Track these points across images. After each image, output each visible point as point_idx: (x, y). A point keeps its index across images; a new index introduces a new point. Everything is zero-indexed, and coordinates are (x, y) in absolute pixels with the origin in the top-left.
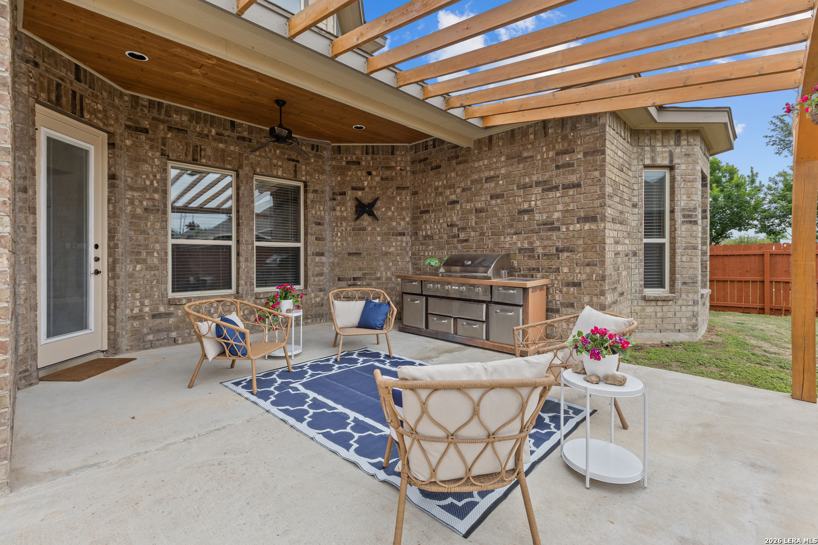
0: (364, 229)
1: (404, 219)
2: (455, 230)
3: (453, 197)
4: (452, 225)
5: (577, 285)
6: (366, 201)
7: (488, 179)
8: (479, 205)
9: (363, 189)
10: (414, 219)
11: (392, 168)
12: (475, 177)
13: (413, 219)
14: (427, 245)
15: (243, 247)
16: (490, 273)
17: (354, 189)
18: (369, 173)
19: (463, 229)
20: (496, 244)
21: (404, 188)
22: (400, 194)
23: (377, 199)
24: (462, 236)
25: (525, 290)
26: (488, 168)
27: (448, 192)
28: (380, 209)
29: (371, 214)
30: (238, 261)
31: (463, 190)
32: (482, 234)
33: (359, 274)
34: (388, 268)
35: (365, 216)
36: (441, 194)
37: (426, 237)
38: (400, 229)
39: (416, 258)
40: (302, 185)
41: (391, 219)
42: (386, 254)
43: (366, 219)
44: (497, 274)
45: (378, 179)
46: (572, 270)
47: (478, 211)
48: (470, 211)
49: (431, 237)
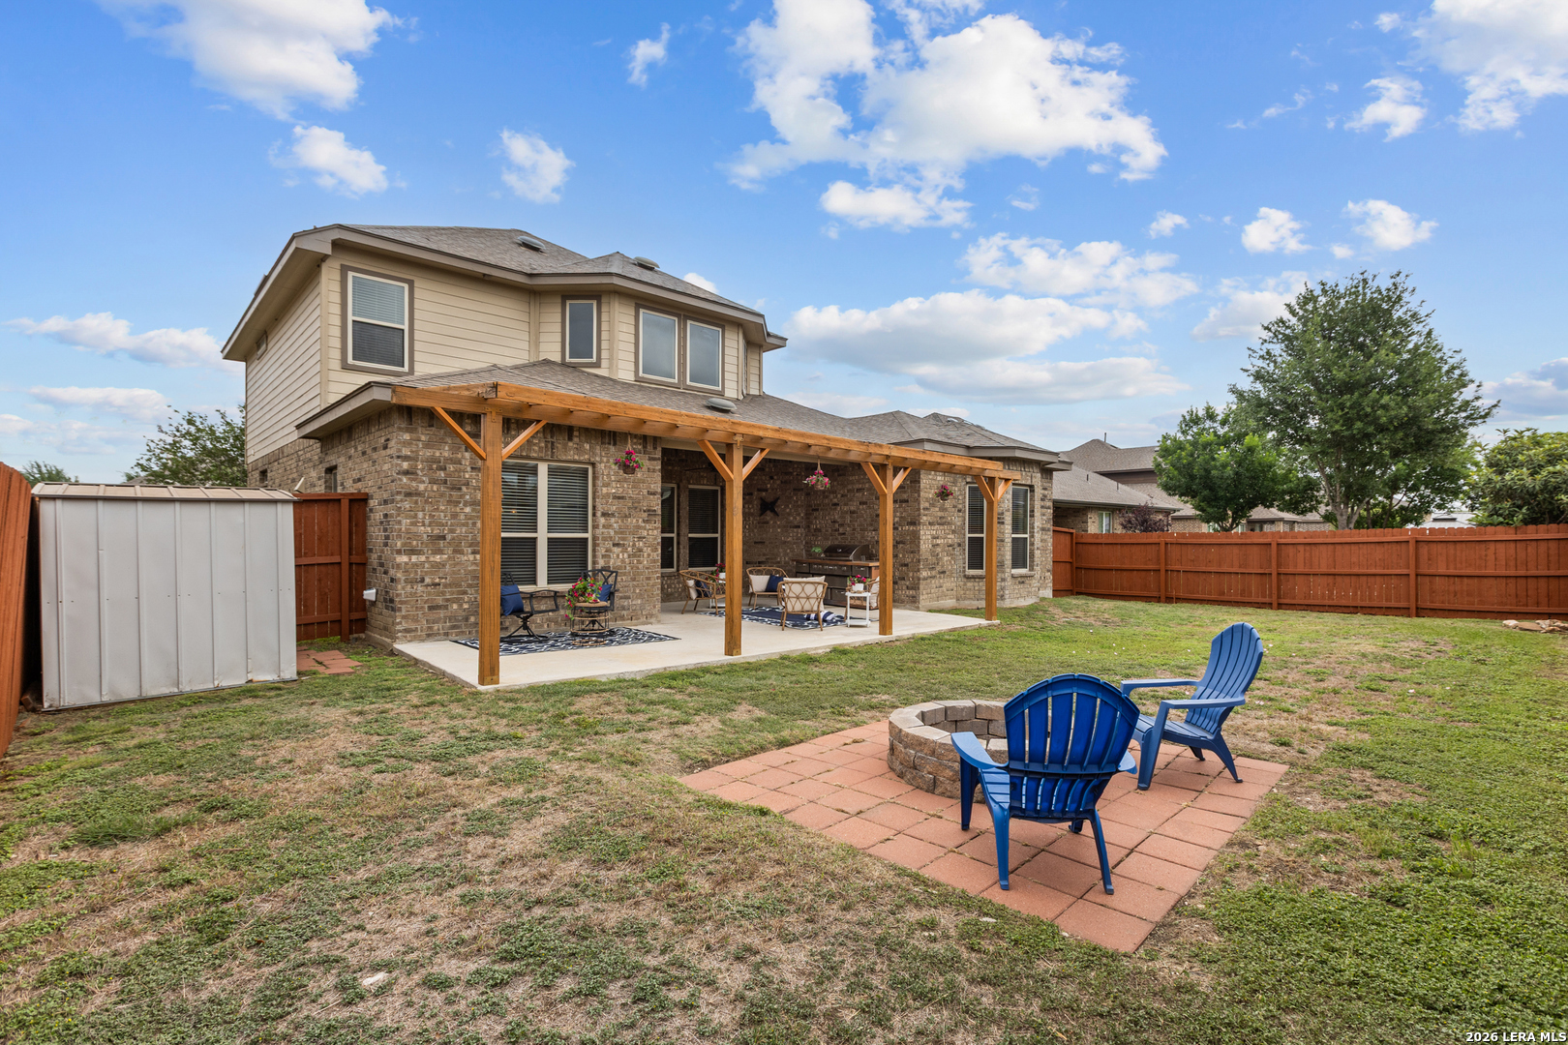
0: (767, 523)
1: (799, 515)
2: (837, 525)
3: (835, 500)
4: (834, 522)
5: (906, 565)
6: (770, 499)
7: (858, 490)
8: (852, 508)
9: (766, 490)
10: (808, 515)
11: (791, 473)
12: (850, 487)
13: (806, 514)
14: (817, 536)
15: (682, 538)
16: (851, 557)
17: (759, 490)
18: (772, 478)
19: (842, 525)
20: (863, 537)
21: (799, 490)
22: (796, 495)
23: (778, 499)
24: (841, 530)
25: (870, 568)
26: (858, 482)
27: (832, 496)
28: (780, 507)
29: (773, 511)
30: (678, 548)
31: (842, 496)
32: (854, 530)
33: (763, 559)
34: (786, 554)
35: (768, 512)
36: (827, 497)
37: (816, 530)
38: (796, 523)
39: (809, 545)
40: (718, 488)
41: (789, 514)
42: (785, 542)
43: (769, 516)
44: (857, 558)
45: (778, 482)
46: (904, 556)
47: (852, 512)
48: (846, 512)
49: (819, 530)
